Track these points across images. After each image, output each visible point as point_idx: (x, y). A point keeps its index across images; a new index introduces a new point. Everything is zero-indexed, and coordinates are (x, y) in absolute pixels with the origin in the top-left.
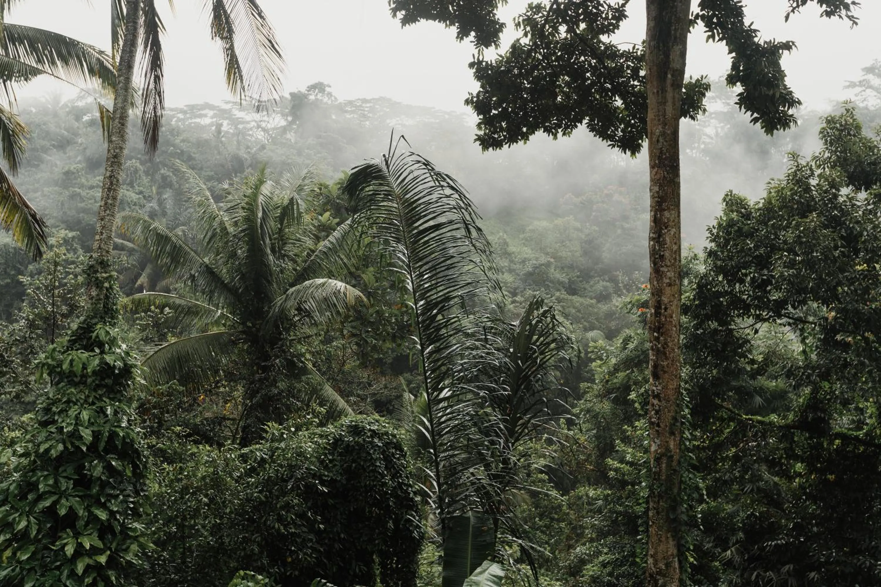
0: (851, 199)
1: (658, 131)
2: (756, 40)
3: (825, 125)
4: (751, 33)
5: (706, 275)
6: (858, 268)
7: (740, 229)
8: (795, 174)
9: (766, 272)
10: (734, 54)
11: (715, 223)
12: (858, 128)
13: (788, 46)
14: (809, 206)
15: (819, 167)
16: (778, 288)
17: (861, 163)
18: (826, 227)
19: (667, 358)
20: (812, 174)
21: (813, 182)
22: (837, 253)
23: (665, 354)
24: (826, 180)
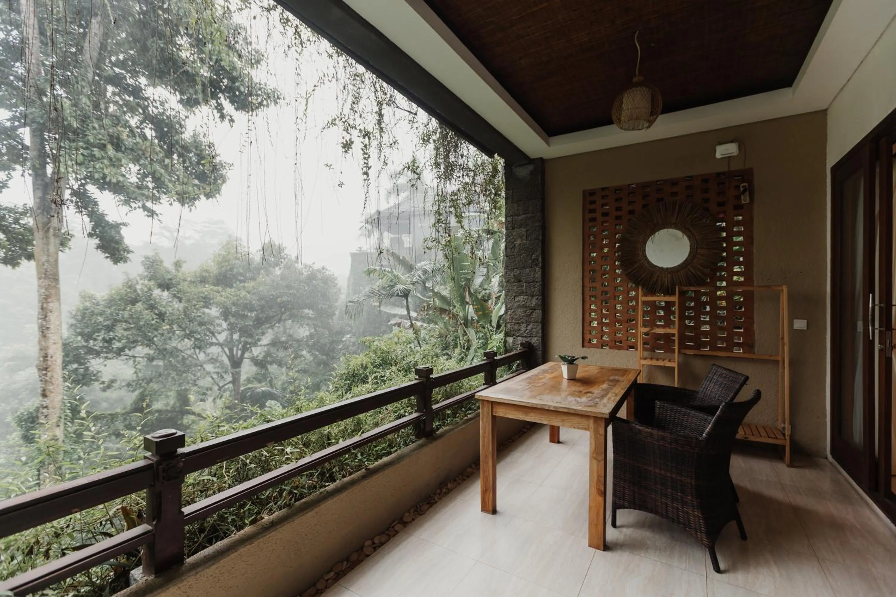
0: (160, 296)
1: (44, 258)
2: (107, 219)
3: (143, 259)
4: (102, 216)
5: (69, 338)
6: (164, 328)
7: (93, 312)
8: (127, 283)
9: (111, 333)
10: (93, 223)
11: (74, 308)
12: (162, 262)
13: (125, 225)
14: (136, 299)
15: (141, 279)
16: (119, 341)
17: (164, 279)
18: (147, 309)
19: (53, 384)
20: (138, 283)
21: (138, 287)
22: (153, 322)
23: (51, 382)
24: (146, 286)
